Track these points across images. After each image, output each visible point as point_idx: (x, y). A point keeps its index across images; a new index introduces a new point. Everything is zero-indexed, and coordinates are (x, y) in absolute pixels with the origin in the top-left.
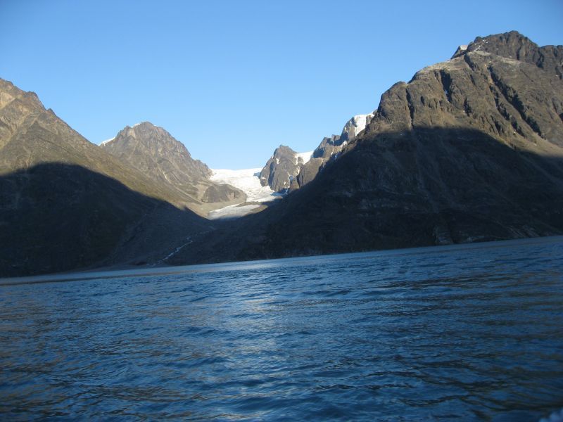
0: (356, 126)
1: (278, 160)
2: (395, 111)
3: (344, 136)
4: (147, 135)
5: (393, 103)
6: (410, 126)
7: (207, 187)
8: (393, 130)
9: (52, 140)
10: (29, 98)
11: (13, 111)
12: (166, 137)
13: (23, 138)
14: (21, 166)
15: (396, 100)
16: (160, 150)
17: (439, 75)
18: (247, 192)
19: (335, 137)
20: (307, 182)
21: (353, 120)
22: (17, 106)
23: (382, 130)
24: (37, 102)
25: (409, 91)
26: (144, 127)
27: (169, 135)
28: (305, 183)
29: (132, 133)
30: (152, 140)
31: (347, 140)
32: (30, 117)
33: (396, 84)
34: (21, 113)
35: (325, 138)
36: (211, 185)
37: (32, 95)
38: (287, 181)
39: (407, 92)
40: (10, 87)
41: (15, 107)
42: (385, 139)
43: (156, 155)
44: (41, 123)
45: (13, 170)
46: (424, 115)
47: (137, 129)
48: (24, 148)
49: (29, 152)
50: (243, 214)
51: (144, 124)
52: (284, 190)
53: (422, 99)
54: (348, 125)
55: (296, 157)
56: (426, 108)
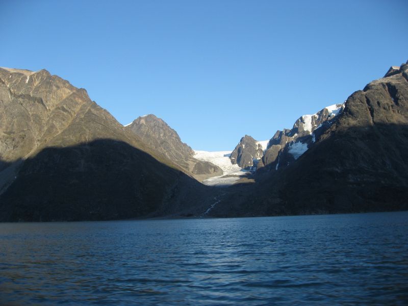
0: (304, 123)
1: (244, 146)
2: (360, 111)
3: (295, 130)
4: (152, 124)
5: (357, 106)
6: (371, 122)
7: (195, 163)
8: (358, 125)
9: (103, 123)
10: (81, 93)
11: (72, 101)
12: (165, 125)
13: (83, 120)
14: (83, 140)
15: (359, 104)
16: (162, 135)
17: (386, 87)
18: (222, 168)
19: (286, 130)
20: (270, 162)
21: (301, 118)
22: (75, 98)
23: (351, 125)
24: (87, 96)
25: (368, 97)
26: (150, 118)
27: (166, 124)
28: (268, 162)
29: (143, 121)
30: (156, 127)
31: (298, 133)
32: (84, 106)
33: (356, 92)
34: (77, 103)
35: (278, 131)
36: (198, 162)
37: (83, 90)
38: (251, 161)
39: (366, 97)
40: (67, 85)
41: (73, 98)
42: (355, 132)
43: (159, 138)
44: (92, 110)
45: (78, 143)
46: (381, 115)
47: (146, 118)
48: (84, 128)
49: (87, 131)
50: (233, 183)
51: (150, 116)
52: (249, 167)
53: (379, 103)
54: (297, 122)
55: (257, 144)
56: (382, 110)
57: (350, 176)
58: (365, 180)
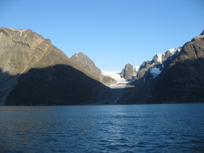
0: (158, 58)
1: (127, 69)
2: (190, 52)
3: (153, 61)
4: (81, 57)
5: (189, 49)
6: (196, 57)
7: (103, 77)
8: (189, 59)
9: (59, 56)
10: (48, 41)
11: (43, 45)
12: (87, 58)
13: (49, 55)
14: (50, 65)
15: (189, 48)
16: (86, 63)
17: (203, 40)
18: (116, 80)
19: (148, 61)
20: (141, 77)
21: (156, 55)
22: (45, 43)
23: (186, 59)
24: (50, 43)
25: (194, 45)
26: (80, 54)
27: (88, 58)
28: (140, 77)
29: (77, 56)
30: (84, 59)
31: (155, 63)
32: (50, 48)
33: (187, 42)
34: (46, 46)
35: (144, 62)
36: (104, 76)
38: (130, 76)
39: (193, 45)
40: (41, 37)
41: (44, 44)
42: (188, 62)
43: (85, 64)
44: (54, 50)
45: (47, 66)
46: (201, 54)
47: (78, 54)
48: (51, 59)
49: (52, 60)
51: (80, 53)
52: (130, 80)
53: (200, 48)
54: (154, 57)
55: (134, 68)
56: (201, 51)
57: (187, 84)
58: (194, 86)
